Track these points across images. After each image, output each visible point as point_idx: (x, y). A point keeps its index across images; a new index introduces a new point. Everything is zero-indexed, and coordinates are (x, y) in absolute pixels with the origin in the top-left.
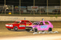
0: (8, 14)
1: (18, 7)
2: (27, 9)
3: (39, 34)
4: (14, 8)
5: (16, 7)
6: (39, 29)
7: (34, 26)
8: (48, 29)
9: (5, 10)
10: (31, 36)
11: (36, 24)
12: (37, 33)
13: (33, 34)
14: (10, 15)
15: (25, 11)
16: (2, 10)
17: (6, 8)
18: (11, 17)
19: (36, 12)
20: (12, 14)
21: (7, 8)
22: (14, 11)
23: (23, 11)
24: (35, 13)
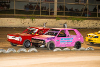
6: (57, 44)
7: (48, 39)
8: (74, 44)
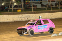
0: (17, 11)
1: (29, 1)
2: (41, 3)
3: (59, 36)
4: (24, 3)
5: (26, 1)
6: (36, 30)
8: (48, 29)
9: (13, 7)
10: (49, 39)
11: (31, 24)
12: (57, 35)
13: (52, 36)
14: (19, 13)
15: (39, 6)
16: (8, 7)
17: (13, 4)
18: (20, 15)
19: (54, 6)
20: (22, 11)
21: (15, 4)
22: (24, 7)
23: (36, 6)
24: (52, 8)
